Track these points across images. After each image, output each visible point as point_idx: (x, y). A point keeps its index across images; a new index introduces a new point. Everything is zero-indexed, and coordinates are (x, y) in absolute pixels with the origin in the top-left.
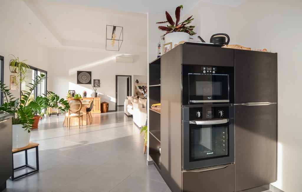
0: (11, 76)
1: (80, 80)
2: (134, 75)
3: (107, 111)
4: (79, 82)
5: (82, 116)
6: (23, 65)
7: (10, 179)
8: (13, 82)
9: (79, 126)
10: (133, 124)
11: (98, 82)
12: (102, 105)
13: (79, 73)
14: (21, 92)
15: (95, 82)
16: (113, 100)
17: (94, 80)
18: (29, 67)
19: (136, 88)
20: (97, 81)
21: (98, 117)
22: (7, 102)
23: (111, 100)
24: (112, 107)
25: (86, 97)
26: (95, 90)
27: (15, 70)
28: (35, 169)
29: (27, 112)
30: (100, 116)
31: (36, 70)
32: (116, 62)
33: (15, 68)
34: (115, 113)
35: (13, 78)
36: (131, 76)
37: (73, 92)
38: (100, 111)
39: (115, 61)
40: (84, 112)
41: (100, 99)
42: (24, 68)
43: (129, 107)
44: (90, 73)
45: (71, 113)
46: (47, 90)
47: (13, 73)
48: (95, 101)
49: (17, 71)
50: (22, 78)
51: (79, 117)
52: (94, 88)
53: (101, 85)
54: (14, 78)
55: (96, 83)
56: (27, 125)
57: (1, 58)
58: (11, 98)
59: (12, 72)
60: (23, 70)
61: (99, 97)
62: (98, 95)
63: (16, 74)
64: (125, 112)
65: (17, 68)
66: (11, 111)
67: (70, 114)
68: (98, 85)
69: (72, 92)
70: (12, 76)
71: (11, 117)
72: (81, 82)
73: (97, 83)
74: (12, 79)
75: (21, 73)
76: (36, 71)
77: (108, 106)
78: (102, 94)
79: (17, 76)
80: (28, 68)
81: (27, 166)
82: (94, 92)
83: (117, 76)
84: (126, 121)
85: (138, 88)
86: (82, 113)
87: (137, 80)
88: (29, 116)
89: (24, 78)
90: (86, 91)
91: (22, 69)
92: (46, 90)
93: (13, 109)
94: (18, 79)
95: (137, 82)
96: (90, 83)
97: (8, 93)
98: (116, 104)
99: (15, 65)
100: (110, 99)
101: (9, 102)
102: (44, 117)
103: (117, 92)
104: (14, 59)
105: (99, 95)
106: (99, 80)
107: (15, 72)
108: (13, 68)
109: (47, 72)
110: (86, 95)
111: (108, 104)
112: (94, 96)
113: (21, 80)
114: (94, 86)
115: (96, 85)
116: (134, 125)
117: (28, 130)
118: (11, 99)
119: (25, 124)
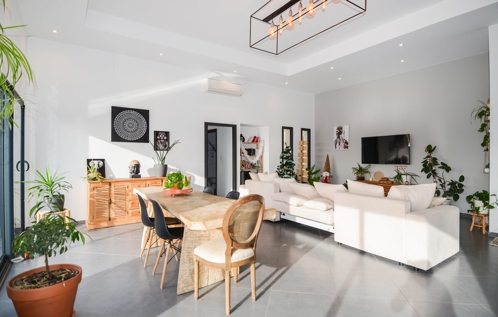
1: (118, 132)
4: (116, 137)
11: (165, 138)
13: (116, 111)
15: (158, 138)
17: (157, 133)
19: (241, 152)
20: (161, 136)
25: (140, 177)
26: (161, 159)
32: (209, 90)
36: (234, 127)
37: (101, 163)
44: (145, 114)
55: (160, 139)
68: (165, 146)
69: (96, 162)
73: (163, 141)
82: (159, 162)
83: (207, 125)
85: (246, 153)
87: (241, 135)
96: (145, 139)
100: (193, 179)
103: (207, 162)
106: (167, 134)
110: (139, 172)
114: (156, 148)
115: (161, 146)
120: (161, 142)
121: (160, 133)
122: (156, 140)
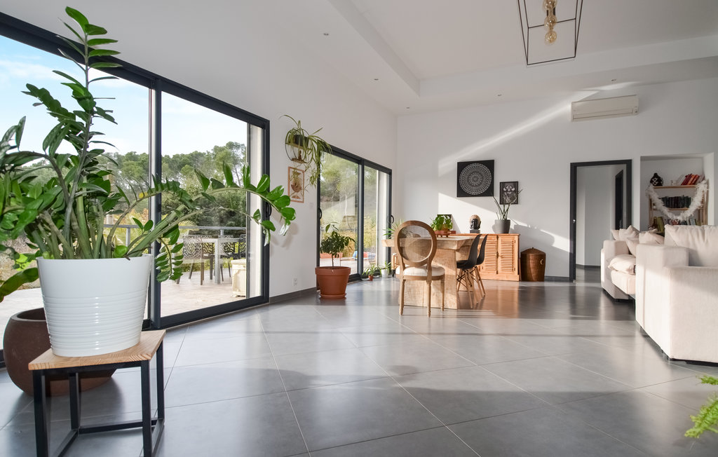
0: (289, 168)
1: (463, 187)
2: (643, 159)
3: (541, 277)
4: (461, 193)
5: (441, 278)
8: (296, 184)
9: (430, 308)
10: (638, 334)
11: (513, 189)
12: (523, 257)
13: (462, 166)
15: (505, 190)
16: (563, 244)
17: (503, 184)
19: (651, 203)
20: (509, 188)
21: (512, 292)
23: (556, 245)
24: (557, 267)
26: (504, 213)
27: (300, 156)
30: (516, 290)
31: (360, 162)
32: (574, 119)
34: (567, 285)
35: (295, 173)
36: (628, 163)
38: (516, 276)
39: (570, 119)
40: (449, 266)
41: (516, 238)
42: (327, 155)
43: (621, 264)
44: (490, 164)
45: (406, 266)
46: (392, 214)
47: (294, 162)
48: (503, 243)
51: (428, 279)
52: (502, 206)
53: (522, 196)
54: (301, 174)
55: (507, 191)
57: (262, 123)
59: (293, 160)
61: (514, 232)
62: (512, 226)
64: (603, 286)
67: (404, 268)
68: (512, 199)
70: (292, 170)
72: (467, 190)
73: (511, 194)
74: (293, 175)
76: (360, 166)
77: (544, 262)
78: (526, 225)
79: (304, 171)
82: (500, 217)
83: (574, 167)
84: (608, 318)
85: (660, 204)
86: (440, 269)
87: (656, 175)
90: (477, 217)
92: (388, 214)
95: (657, 181)
96: (489, 192)
98: (573, 256)
100: (552, 240)
103: (575, 218)
105: (516, 226)
106: (516, 184)
107: (300, 160)
109: (391, 171)
110: (479, 227)
111: (541, 257)
112: (499, 232)
113: (312, 179)
114: (502, 202)
115: (508, 200)
116: (639, 339)
120: (508, 194)
121: (506, 184)
122: (502, 192)
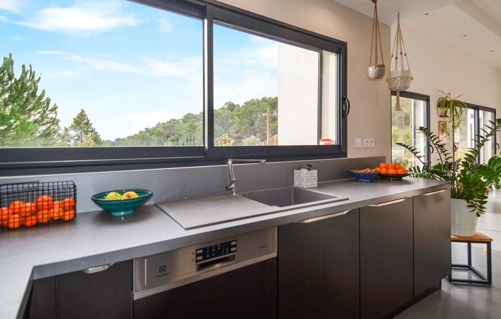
0: (439, 122)
6: (457, 103)
7: (447, 279)
8: (443, 131)
14: (454, 145)
18: (466, 105)
22: (441, 163)
27: (445, 114)
28: (485, 280)
29: (474, 183)
31: (476, 108)
33: (445, 109)
35: (442, 124)
42: (458, 108)
46: (497, 142)
47: (442, 118)
49: (448, 114)
50: (456, 124)
54: (445, 124)
56: (475, 203)
57: (426, 98)
58: (447, 157)
59: (441, 116)
60: (456, 112)
63: (446, 119)
65: (449, 110)
66: (447, 177)
70: (441, 123)
71: (449, 187)
74: (441, 126)
75: (453, 117)
76: (476, 111)
79: (448, 122)
80: (465, 107)
81: (469, 267)
88: (477, 190)
89: (459, 123)
91: (456, 110)
92: (494, 143)
93: (452, 175)
94: (449, 126)
97: (444, 150)
99: (446, 106)
101: (444, 163)
102: (492, 189)
104: (444, 96)
107: (446, 116)
108: (441, 111)
109: (495, 110)
113: (454, 127)
117: (476, 211)
118: (447, 159)
119: (470, 201)
